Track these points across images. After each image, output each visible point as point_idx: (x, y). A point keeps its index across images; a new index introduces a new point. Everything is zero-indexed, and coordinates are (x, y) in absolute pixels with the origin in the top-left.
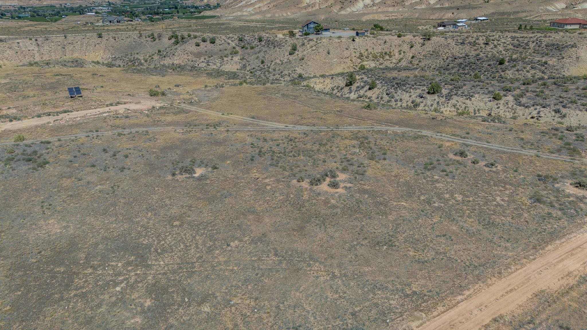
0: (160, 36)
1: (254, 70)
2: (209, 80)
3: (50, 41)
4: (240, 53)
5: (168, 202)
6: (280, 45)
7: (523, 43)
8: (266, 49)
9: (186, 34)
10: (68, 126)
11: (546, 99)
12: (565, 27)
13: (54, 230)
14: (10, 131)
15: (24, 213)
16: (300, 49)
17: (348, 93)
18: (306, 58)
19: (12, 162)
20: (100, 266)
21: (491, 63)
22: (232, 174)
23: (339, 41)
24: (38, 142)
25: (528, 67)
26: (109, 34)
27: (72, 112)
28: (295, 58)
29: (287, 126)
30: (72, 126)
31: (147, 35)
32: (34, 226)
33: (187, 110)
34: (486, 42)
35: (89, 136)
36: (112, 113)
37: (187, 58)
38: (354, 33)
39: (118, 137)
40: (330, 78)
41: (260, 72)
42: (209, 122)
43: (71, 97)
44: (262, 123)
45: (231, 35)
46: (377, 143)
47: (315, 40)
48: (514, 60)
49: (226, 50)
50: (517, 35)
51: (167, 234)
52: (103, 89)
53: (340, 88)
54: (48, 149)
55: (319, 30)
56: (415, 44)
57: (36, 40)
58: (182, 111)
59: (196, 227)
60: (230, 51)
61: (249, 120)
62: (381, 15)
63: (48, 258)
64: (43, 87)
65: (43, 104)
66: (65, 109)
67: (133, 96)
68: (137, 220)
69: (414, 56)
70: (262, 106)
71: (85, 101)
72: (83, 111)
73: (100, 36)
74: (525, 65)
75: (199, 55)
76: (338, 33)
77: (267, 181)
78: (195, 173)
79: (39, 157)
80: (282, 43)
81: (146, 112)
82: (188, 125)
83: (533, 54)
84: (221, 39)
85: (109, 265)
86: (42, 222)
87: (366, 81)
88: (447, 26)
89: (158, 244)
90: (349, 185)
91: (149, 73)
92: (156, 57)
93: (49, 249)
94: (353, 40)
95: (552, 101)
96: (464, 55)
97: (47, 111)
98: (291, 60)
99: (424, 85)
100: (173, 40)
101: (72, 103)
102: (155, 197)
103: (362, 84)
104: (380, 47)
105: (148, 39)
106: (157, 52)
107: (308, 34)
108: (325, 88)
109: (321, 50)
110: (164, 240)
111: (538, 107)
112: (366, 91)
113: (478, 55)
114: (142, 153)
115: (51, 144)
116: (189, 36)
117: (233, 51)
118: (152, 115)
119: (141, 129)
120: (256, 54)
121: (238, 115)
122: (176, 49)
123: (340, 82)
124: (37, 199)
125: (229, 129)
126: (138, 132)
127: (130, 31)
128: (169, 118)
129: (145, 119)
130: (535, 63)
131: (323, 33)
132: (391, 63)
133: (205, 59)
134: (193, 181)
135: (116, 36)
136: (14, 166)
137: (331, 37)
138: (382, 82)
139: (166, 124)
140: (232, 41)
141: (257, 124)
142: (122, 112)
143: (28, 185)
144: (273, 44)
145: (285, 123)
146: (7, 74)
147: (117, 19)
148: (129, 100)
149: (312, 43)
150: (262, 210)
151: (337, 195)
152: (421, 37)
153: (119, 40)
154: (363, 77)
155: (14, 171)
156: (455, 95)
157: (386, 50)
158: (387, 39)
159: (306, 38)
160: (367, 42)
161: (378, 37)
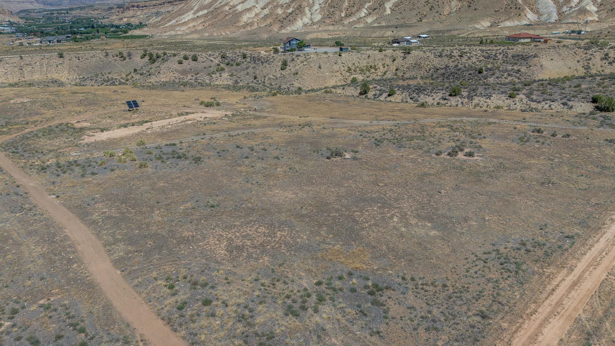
0: (129, 55)
3: (4, 62)
5: (354, 174)
6: (268, 61)
7: (492, 55)
8: (254, 65)
9: (160, 52)
10: (168, 132)
11: (551, 95)
12: (520, 41)
13: (289, 196)
16: (291, 65)
18: (299, 73)
20: (362, 210)
21: (472, 72)
22: (377, 155)
23: (327, 56)
24: (163, 145)
25: (506, 75)
27: (151, 122)
28: (288, 73)
29: (371, 122)
30: (171, 132)
31: (114, 54)
32: (268, 195)
34: (460, 55)
35: (203, 138)
36: (194, 121)
37: (174, 75)
39: (233, 138)
40: (342, 89)
42: (297, 123)
43: (129, 110)
46: (465, 129)
47: (303, 56)
48: (490, 69)
49: (210, 67)
50: (484, 48)
51: (383, 191)
55: (301, 46)
56: (397, 58)
58: (258, 117)
59: (399, 185)
60: (215, 68)
61: (331, 120)
63: (315, 210)
64: (81, 104)
65: (109, 117)
68: (346, 185)
69: (397, 69)
70: (327, 109)
72: (161, 121)
73: (61, 56)
74: (502, 73)
75: (184, 73)
76: (321, 49)
77: (411, 156)
78: (345, 156)
79: (184, 155)
80: (270, 59)
81: (226, 119)
82: (282, 126)
83: (503, 64)
84: (202, 57)
85: (368, 210)
86: (270, 192)
87: (381, 89)
88: (401, 43)
89: (385, 196)
90: (480, 154)
94: (340, 55)
95: (556, 96)
96: (444, 66)
97: (123, 122)
98: (285, 74)
99: (442, 90)
100: (147, 58)
102: (338, 172)
103: (378, 92)
104: (365, 61)
106: (133, 71)
107: (293, 50)
109: (312, 65)
111: (548, 102)
112: (386, 98)
113: (457, 66)
114: (275, 147)
115: (178, 145)
116: (165, 54)
117: (219, 68)
118: (235, 121)
120: (244, 70)
121: (314, 117)
122: (158, 67)
123: (353, 91)
125: (324, 127)
126: (244, 133)
127: (88, 50)
128: (256, 122)
129: (232, 123)
130: (509, 71)
131: (305, 49)
132: (377, 75)
133: (192, 76)
134: (351, 161)
136: (171, 162)
137: (316, 52)
138: (399, 89)
139: (261, 127)
140: (214, 58)
144: (260, 60)
145: (366, 120)
147: (57, 39)
149: (301, 59)
151: (479, 161)
153: (83, 59)
154: (375, 85)
156: (475, 95)
157: (371, 64)
158: (370, 53)
159: (293, 54)
160: (353, 56)
161: (362, 52)
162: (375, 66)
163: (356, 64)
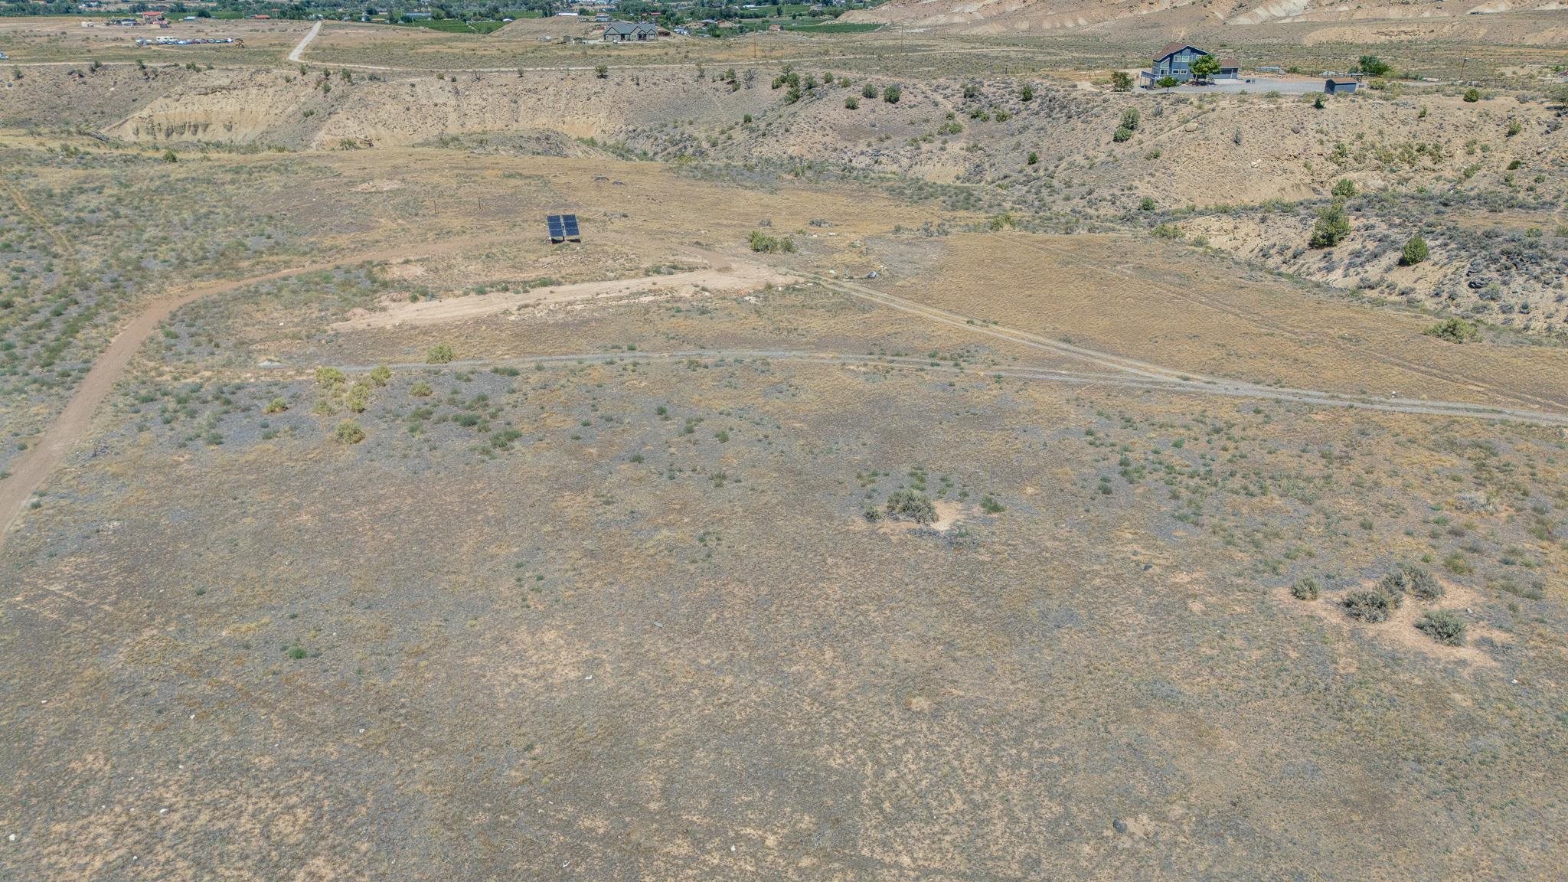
0: (750, 78)
1: (1007, 181)
2: (898, 209)
3: (485, 82)
4: (966, 131)
5: (877, 618)
6: (1086, 111)
8: (1044, 123)
9: (818, 75)
10: (556, 325)
13: (559, 669)
14: (415, 328)
15: (472, 595)
16: (1149, 127)
17: (1320, 270)
18: (1165, 155)
19: (426, 425)
20: (711, 834)
22: (1055, 539)
23: (1272, 106)
24: (488, 369)
26: (623, 70)
27: (559, 284)
28: (1130, 151)
29: (1186, 379)
30: (565, 325)
31: (716, 73)
32: (504, 648)
33: (863, 301)
35: (612, 363)
36: (663, 297)
37: (823, 141)
38: (1318, 85)
39: (690, 373)
41: (1026, 189)
42: (936, 344)
43: (554, 242)
44: (1103, 360)
45: (942, 80)
46: (1540, 475)
47: (1196, 103)
49: (927, 121)
51: (900, 742)
52: (628, 222)
53: (1290, 253)
54: (513, 391)
55: (1204, 71)
56: (1523, 126)
57: (454, 80)
58: (847, 304)
59: (988, 730)
60: (938, 127)
61: (1056, 348)
62: (1365, 29)
63: (557, 774)
64: (482, 209)
65: (488, 256)
66: (542, 273)
67: (708, 247)
68: (794, 669)
69: (1518, 163)
70: (1086, 302)
71: (588, 255)
72: (586, 285)
73: (602, 74)
75: (852, 134)
76: (1264, 84)
77: (1182, 578)
78: (935, 519)
79: (493, 416)
80: (1093, 108)
81: (753, 300)
82: (876, 350)
84: (915, 91)
85: (738, 837)
86: (523, 636)
89: (879, 775)
90: (1499, 637)
91: (734, 181)
92: (739, 135)
93: (554, 740)
94: (1318, 106)
97: (497, 277)
98: (1119, 156)
100: (785, 90)
101: (558, 258)
102: (835, 591)
103: (1371, 246)
104: (1404, 130)
105: (719, 84)
106: (742, 121)
107: (1174, 83)
108: (1236, 249)
109: (1213, 132)
110: (894, 764)
112: (1388, 269)
114: (765, 432)
115: (519, 377)
116: (828, 80)
117: (947, 125)
118: (770, 310)
119: (749, 354)
120: (1012, 135)
121: (1015, 327)
122: (794, 114)
123: (1291, 233)
124: (504, 552)
125: (1003, 374)
126: (741, 362)
127: (674, 62)
128: (818, 324)
129: (753, 317)
131: (1217, 81)
132: (1438, 179)
133: (869, 145)
134: (937, 546)
135: (641, 75)
136: (432, 435)
137: (1243, 93)
138: (1446, 245)
139: (813, 344)
140: (946, 97)
141: (1086, 364)
142: (688, 296)
143: (473, 503)
144: (1065, 107)
145: (1176, 366)
146: (395, 167)
147: (638, 30)
148: (699, 260)
149: (1184, 110)
150: (1200, 695)
151: (1466, 673)
152: (1547, 104)
153: (647, 84)
155: (434, 452)
157: (1424, 139)
158: (1429, 104)
159: (1165, 96)
160: (1363, 112)
161: (1402, 98)
162: (1437, 147)
163: (1369, 138)
